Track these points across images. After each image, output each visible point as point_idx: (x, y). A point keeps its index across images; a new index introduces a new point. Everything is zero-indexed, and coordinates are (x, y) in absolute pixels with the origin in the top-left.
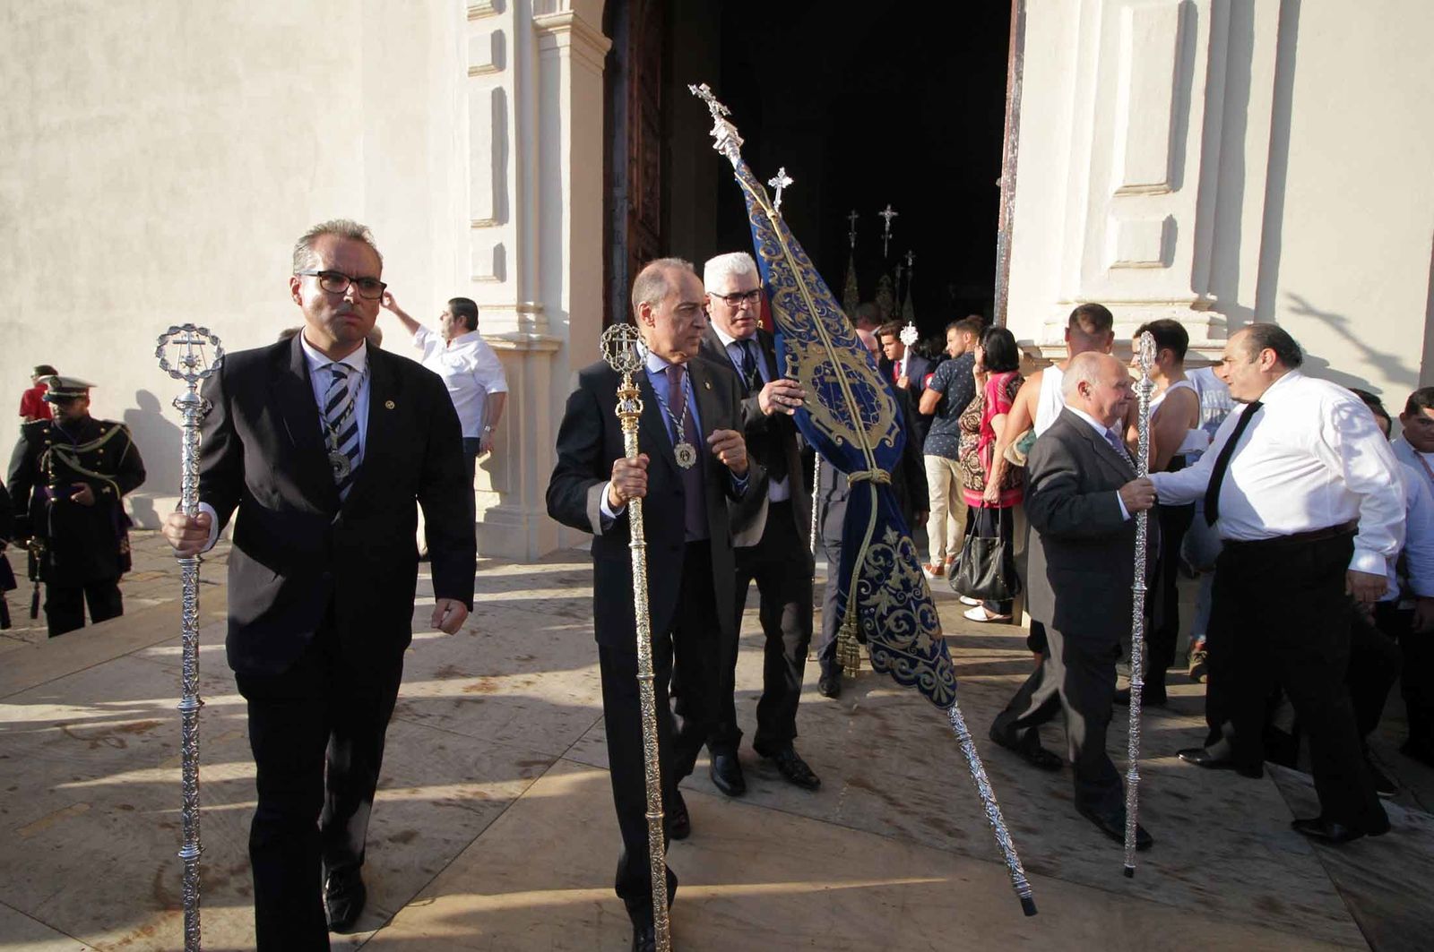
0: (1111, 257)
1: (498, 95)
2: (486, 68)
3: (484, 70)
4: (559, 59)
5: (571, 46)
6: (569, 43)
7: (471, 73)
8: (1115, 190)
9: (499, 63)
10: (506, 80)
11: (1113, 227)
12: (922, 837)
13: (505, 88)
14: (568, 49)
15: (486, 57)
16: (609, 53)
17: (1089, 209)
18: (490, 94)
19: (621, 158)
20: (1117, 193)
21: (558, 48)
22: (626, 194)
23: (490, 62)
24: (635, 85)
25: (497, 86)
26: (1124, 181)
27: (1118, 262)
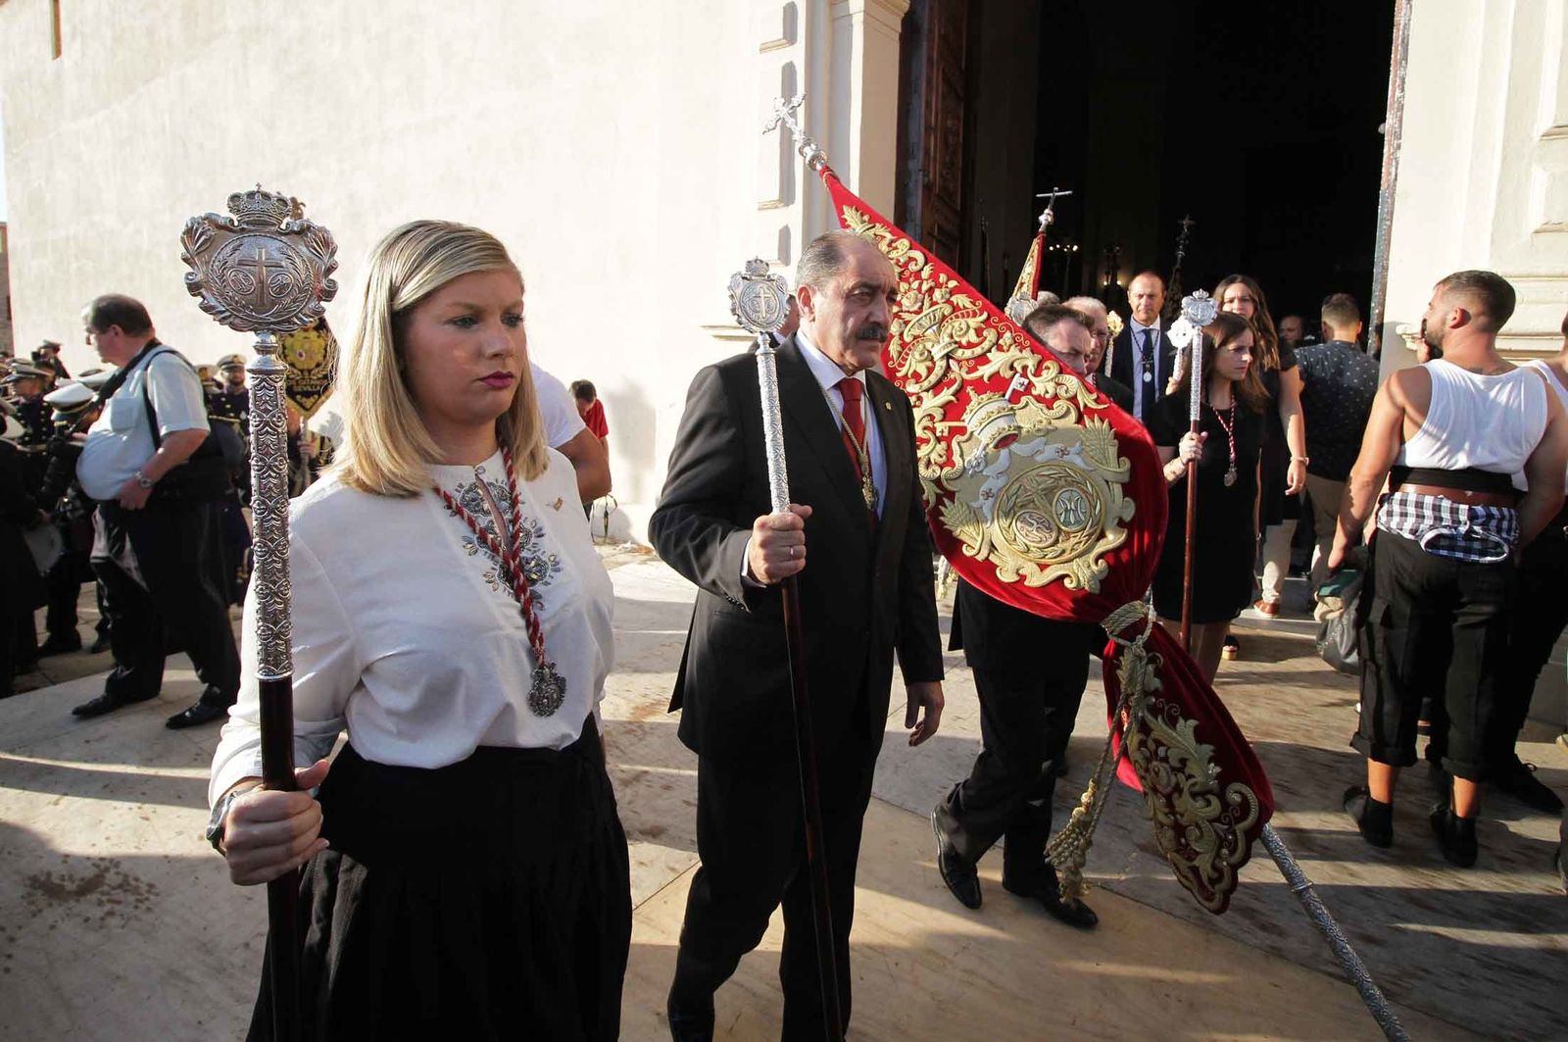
0: (1535, 219)
1: (789, 71)
2: (779, 43)
3: (776, 45)
4: (852, 26)
5: (865, 11)
6: (862, 9)
7: (762, 50)
8: (1541, 133)
9: (790, 37)
10: (797, 54)
11: (1539, 179)
12: (1227, 927)
13: (796, 63)
14: (862, 14)
15: (777, 31)
16: (907, 15)
17: (1504, 158)
18: (781, 70)
19: (917, 128)
20: (1543, 136)
21: (851, 15)
22: (920, 167)
23: (782, 37)
24: (936, 47)
25: (788, 61)
26: (1554, 122)
27: (1546, 224)
